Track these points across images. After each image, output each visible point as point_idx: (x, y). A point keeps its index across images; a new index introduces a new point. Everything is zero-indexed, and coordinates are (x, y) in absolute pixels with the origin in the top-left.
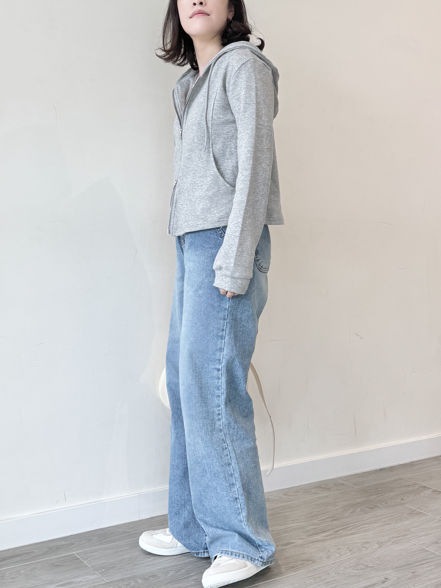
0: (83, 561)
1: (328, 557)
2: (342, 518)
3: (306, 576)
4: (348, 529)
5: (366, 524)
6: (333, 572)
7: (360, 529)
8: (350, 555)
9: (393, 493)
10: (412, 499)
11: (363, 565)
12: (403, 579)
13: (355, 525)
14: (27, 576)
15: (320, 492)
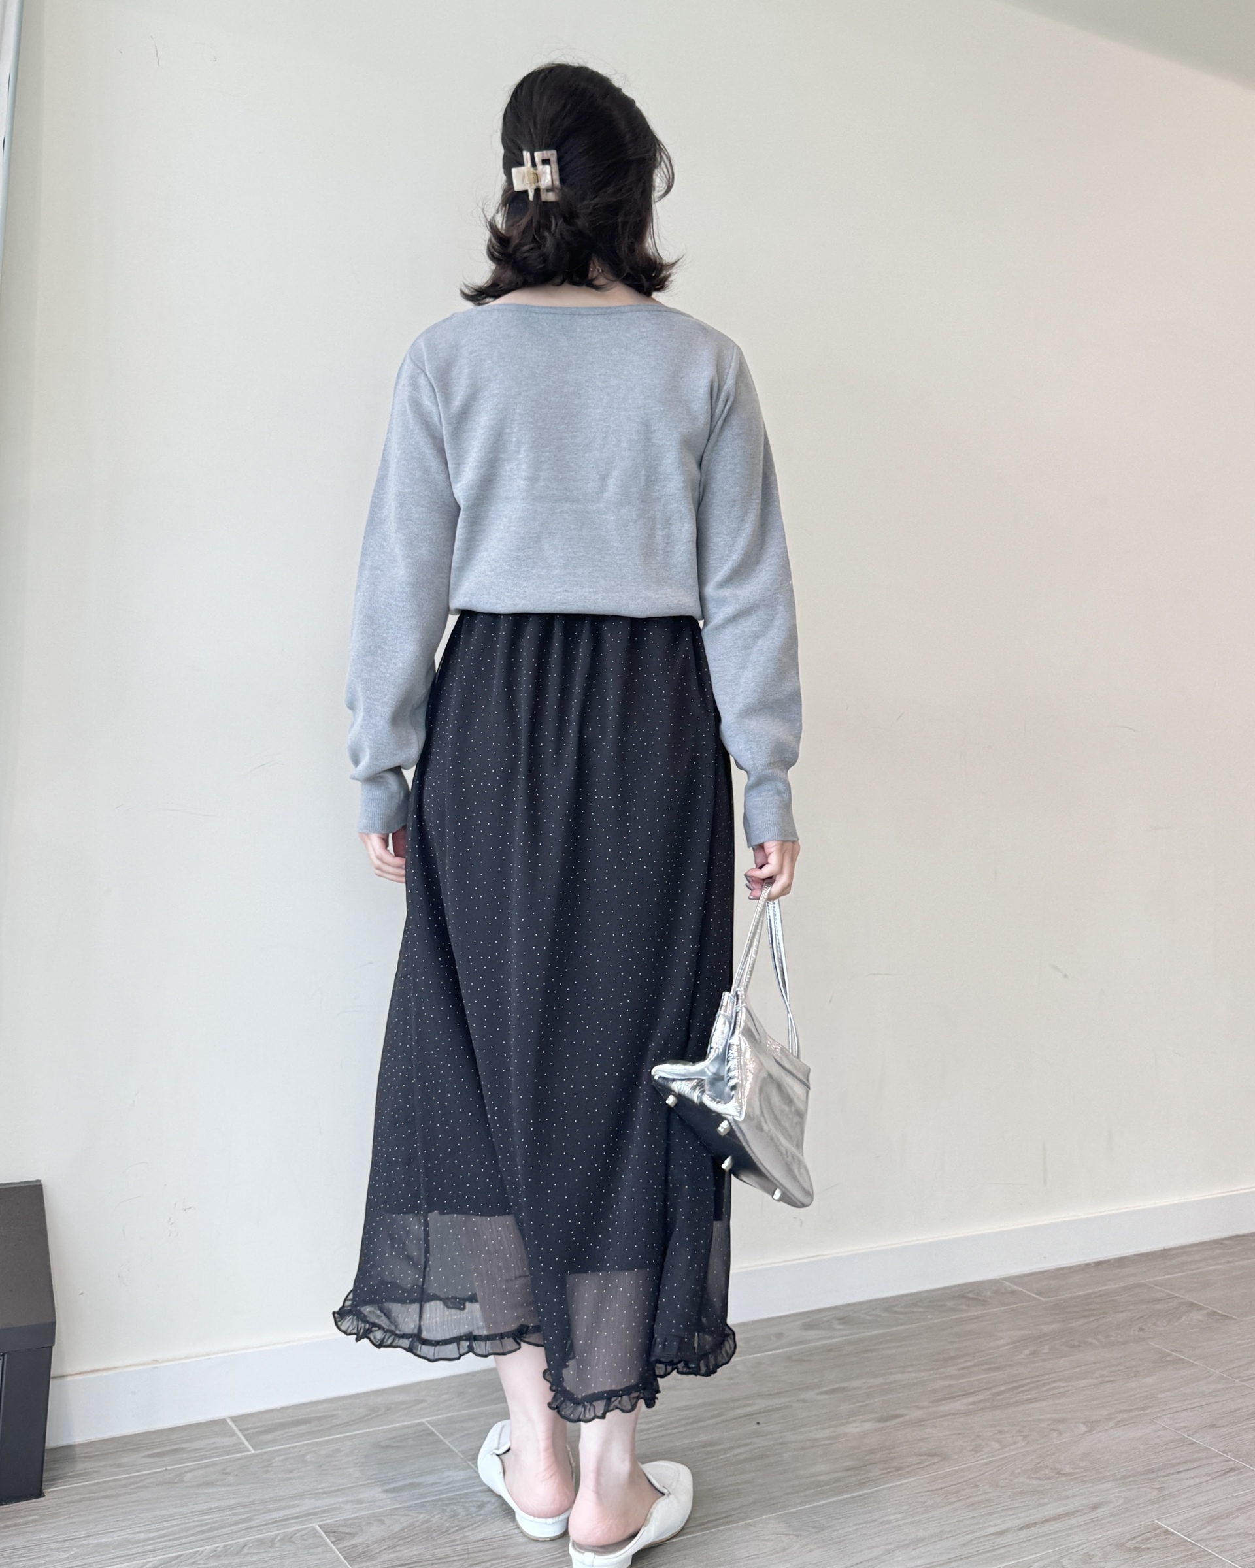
0: (441, 1438)
1: (977, 1449)
2: (1009, 1366)
3: (925, 1490)
4: (1020, 1389)
5: (1060, 1380)
6: (985, 1482)
8: (1023, 1446)
9: (1123, 1314)
10: (1163, 1329)
11: (1051, 1469)
12: (1136, 1502)
13: (1037, 1382)
14: (321, 1466)
15: (964, 1307)
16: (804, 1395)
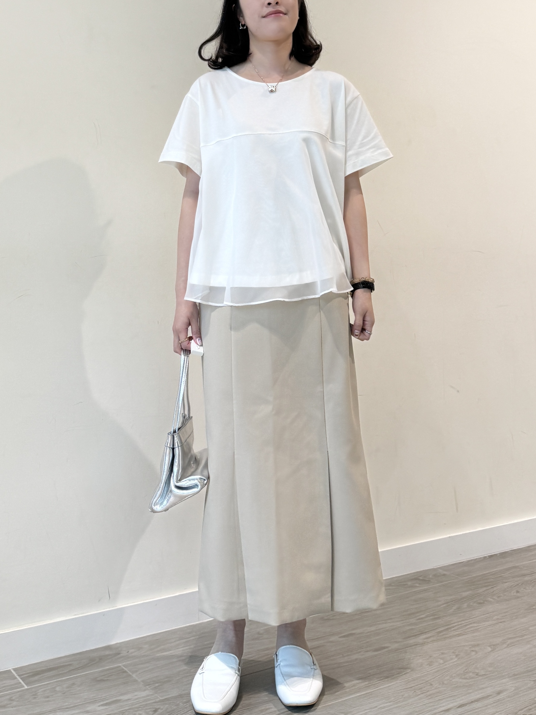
0: (131, 674)
1: (430, 664)
2: (445, 616)
3: (403, 688)
4: (453, 629)
5: (474, 623)
6: (436, 682)
7: (468, 629)
8: (456, 661)
9: (507, 584)
10: (529, 591)
11: (473, 673)
12: (522, 689)
13: (461, 624)
14: (64, 693)
15: (418, 585)
16: (333, 639)
